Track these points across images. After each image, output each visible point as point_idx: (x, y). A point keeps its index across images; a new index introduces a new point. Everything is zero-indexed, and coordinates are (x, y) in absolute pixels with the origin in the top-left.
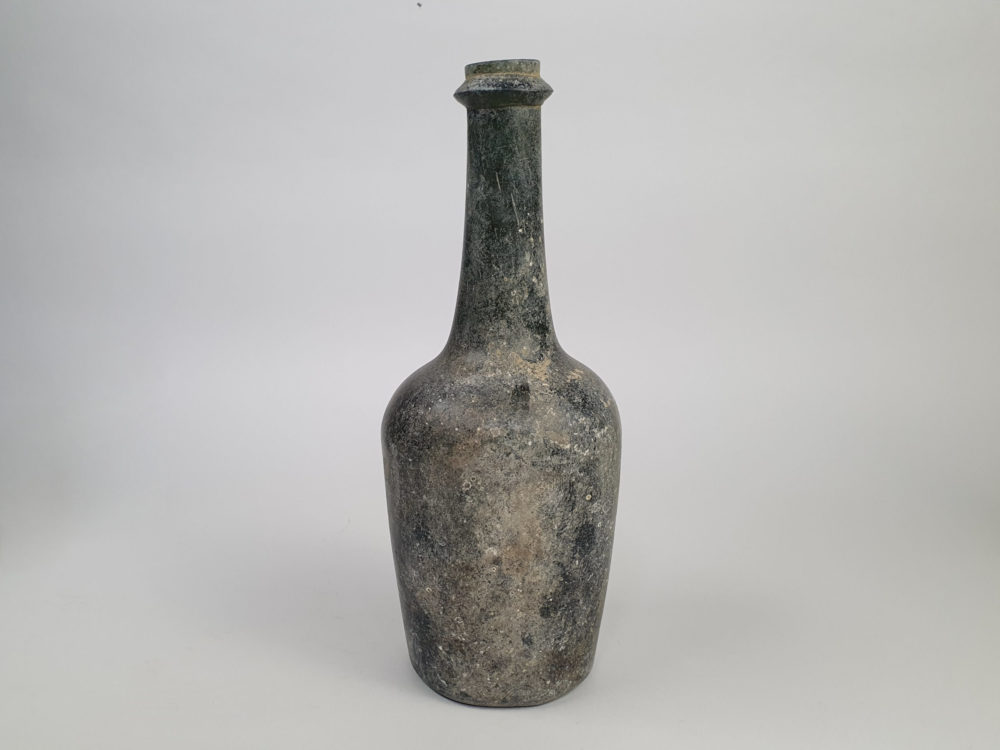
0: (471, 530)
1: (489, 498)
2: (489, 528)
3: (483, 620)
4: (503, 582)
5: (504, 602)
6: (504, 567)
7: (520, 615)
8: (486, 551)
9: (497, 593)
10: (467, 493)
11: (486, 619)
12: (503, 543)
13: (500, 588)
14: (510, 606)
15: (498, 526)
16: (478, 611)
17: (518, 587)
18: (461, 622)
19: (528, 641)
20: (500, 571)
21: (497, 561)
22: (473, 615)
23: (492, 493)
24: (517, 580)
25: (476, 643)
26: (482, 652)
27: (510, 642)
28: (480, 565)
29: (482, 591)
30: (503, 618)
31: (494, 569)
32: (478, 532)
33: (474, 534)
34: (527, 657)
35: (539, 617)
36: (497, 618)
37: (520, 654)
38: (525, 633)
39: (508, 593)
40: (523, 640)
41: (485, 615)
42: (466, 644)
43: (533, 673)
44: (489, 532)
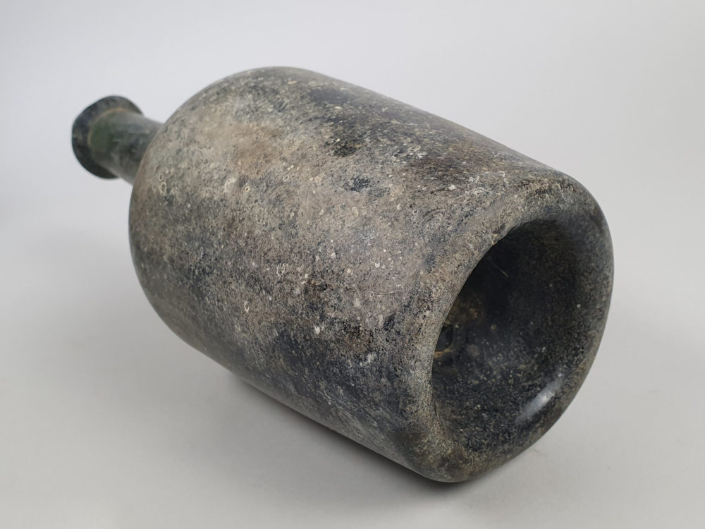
0: (199, 200)
1: (184, 165)
2: (208, 177)
3: (294, 231)
4: (267, 183)
5: (288, 192)
6: (252, 177)
7: (318, 179)
8: (226, 191)
9: (273, 196)
10: (168, 191)
11: (294, 227)
12: (231, 167)
13: (269, 191)
14: (298, 187)
15: (212, 165)
16: (280, 233)
17: (285, 168)
18: (285, 267)
19: (360, 184)
20: (253, 183)
21: (241, 183)
22: (281, 243)
23: (182, 160)
24: (277, 166)
25: (317, 258)
26: (333, 255)
27: (343, 207)
28: (234, 206)
29: (261, 216)
30: (306, 203)
31: (248, 188)
32: (205, 194)
33: (204, 200)
34: (380, 195)
35: (342, 160)
36: (301, 210)
37: (369, 201)
38: (347, 184)
39: (282, 183)
40: (352, 189)
41: (288, 226)
42: (313, 275)
43: (413, 198)
44: (211, 180)
